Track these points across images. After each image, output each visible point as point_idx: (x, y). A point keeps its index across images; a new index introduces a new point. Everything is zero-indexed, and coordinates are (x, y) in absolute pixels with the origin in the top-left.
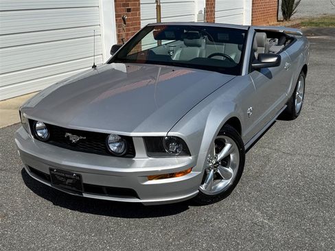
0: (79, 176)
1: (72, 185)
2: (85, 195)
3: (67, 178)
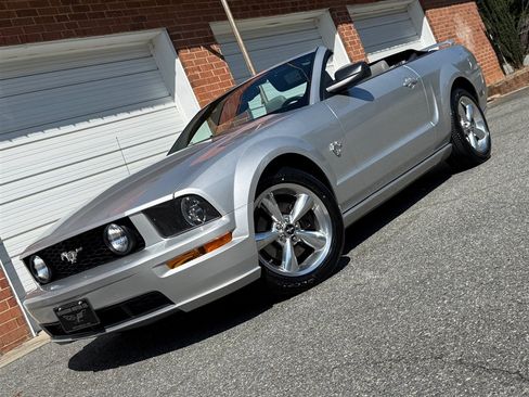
0: (85, 301)
1: (85, 320)
2: (108, 331)
3: (74, 313)
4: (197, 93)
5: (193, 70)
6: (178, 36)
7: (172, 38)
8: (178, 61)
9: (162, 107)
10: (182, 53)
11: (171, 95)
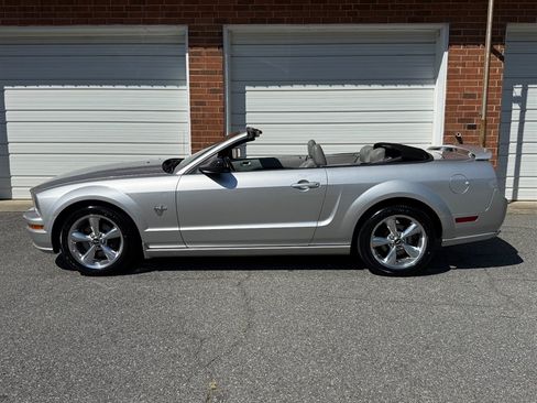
4: (448, 84)
5: (456, 64)
6: (459, 33)
7: (451, 33)
8: (446, 54)
9: (420, 87)
10: (454, 48)
11: (435, 78)
